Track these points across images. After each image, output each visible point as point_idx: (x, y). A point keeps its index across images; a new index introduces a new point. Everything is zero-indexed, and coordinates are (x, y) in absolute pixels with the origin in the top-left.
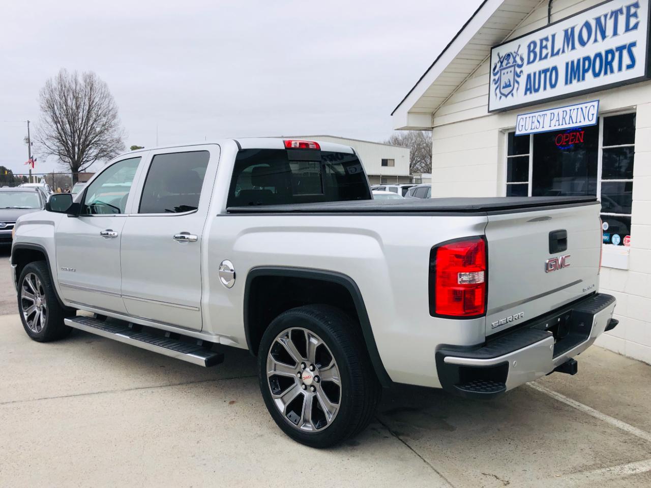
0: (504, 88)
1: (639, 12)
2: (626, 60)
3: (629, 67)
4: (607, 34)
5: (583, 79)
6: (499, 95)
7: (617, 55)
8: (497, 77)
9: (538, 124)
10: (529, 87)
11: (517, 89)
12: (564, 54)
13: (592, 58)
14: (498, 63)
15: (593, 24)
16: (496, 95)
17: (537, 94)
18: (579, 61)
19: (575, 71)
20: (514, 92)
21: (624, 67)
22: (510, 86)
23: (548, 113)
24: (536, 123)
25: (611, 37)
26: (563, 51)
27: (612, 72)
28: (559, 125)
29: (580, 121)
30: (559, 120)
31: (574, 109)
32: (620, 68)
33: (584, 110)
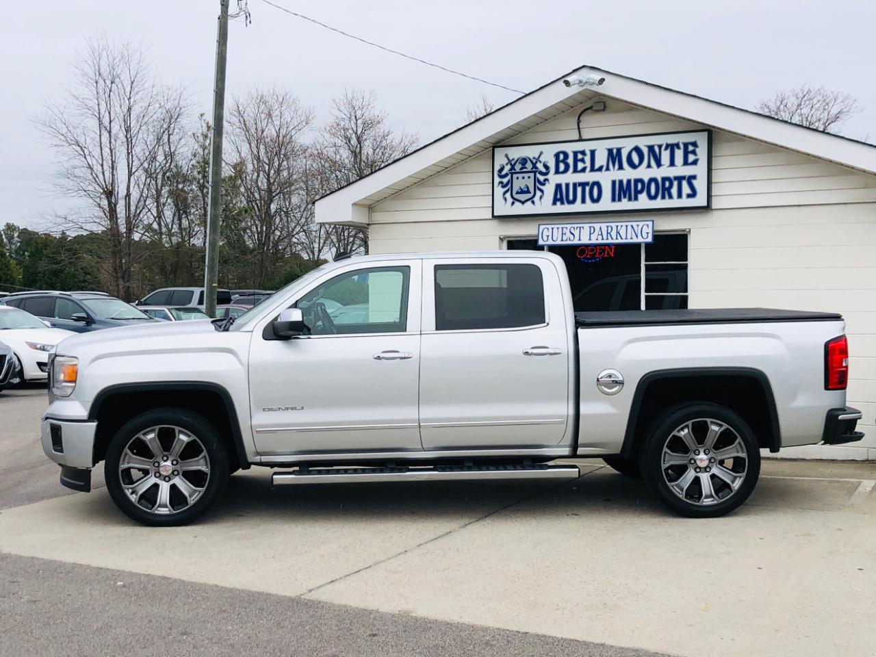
0: (517, 193)
1: (698, 150)
2: (686, 189)
3: (689, 196)
4: (663, 162)
5: (636, 199)
6: (510, 200)
7: (676, 183)
8: (505, 180)
9: (573, 236)
10: (558, 197)
11: (541, 197)
12: (608, 172)
13: (646, 180)
14: (507, 164)
15: (645, 151)
16: (506, 199)
17: (572, 206)
18: (629, 181)
19: (623, 190)
20: (536, 199)
21: (684, 195)
22: (528, 192)
23: (587, 226)
24: (568, 235)
25: (668, 167)
26: (608, 169)
27: (671, 197)
28: (603, 239)
29: (631, 238)
30: (602, 235)
31: (622, 226)
32: (680, 196)
33: (635, 227)
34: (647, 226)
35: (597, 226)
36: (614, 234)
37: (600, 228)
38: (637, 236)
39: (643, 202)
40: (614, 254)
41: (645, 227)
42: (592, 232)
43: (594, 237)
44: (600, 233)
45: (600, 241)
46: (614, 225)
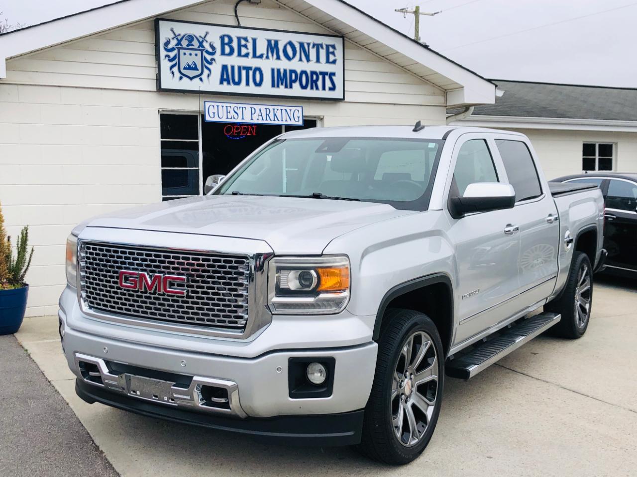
0: (185, 68)
2: (328, 84)
3: (330, 89)
4: (311, 58)
5: (291, 87)
6: (178, 75)
7: (321, 77)
8: (172, 54)
9: (236, 115)
10: (225, 77)
11: (208, 76)
12: (267, 60)
13: (299, 72)
14: (173, 39)
15: (297, 46)
16: (173, 73)
17: (236, 87)
18: (285, 71)
19: (280, 78)
20: (204, 77)
21: (327, 88)
22: (196, 69)
23: (248, 107)
24: (233, 113)
25: (315, 63)
26: (267, 57)
27: (317, 88)
28: (263, 120)
29: (286, 121)
30: (262, 115)
31: (278, 109)
32: (324, 88)
33: (289, 111)
34: (298, 111)
35: (257, 107)
36: (271, 115)
37: (260, 110)
38: (290, 119)
39: (296, 90)
40: (256, 133)
41: (296, 112)
42: (253, 113)
43: (255, 117)
44: (260, 114)
45: (260, 122)
46: (271, 108)
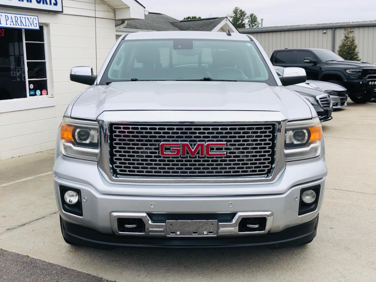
3: (54, 4)
5: (31, 1)
23: (3, 15)
27: (47, 3)
28: (14, 25)
29: (29, 26)
31: (23, 17)
32: (51, 4)
33: (30, 19)
34: (36, 19)
36: (19, 22)
37: (11, 17)
38: (31, 25)
40: (4, 35)
41: (34, 19)
43: (9, 22)
45: (12, 26)
46: (18, 16)
